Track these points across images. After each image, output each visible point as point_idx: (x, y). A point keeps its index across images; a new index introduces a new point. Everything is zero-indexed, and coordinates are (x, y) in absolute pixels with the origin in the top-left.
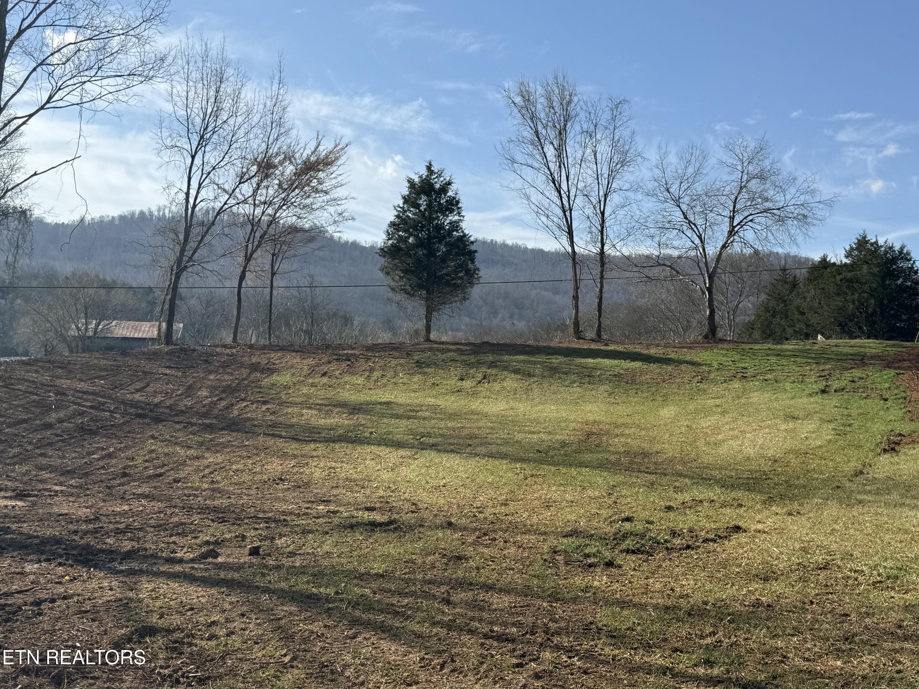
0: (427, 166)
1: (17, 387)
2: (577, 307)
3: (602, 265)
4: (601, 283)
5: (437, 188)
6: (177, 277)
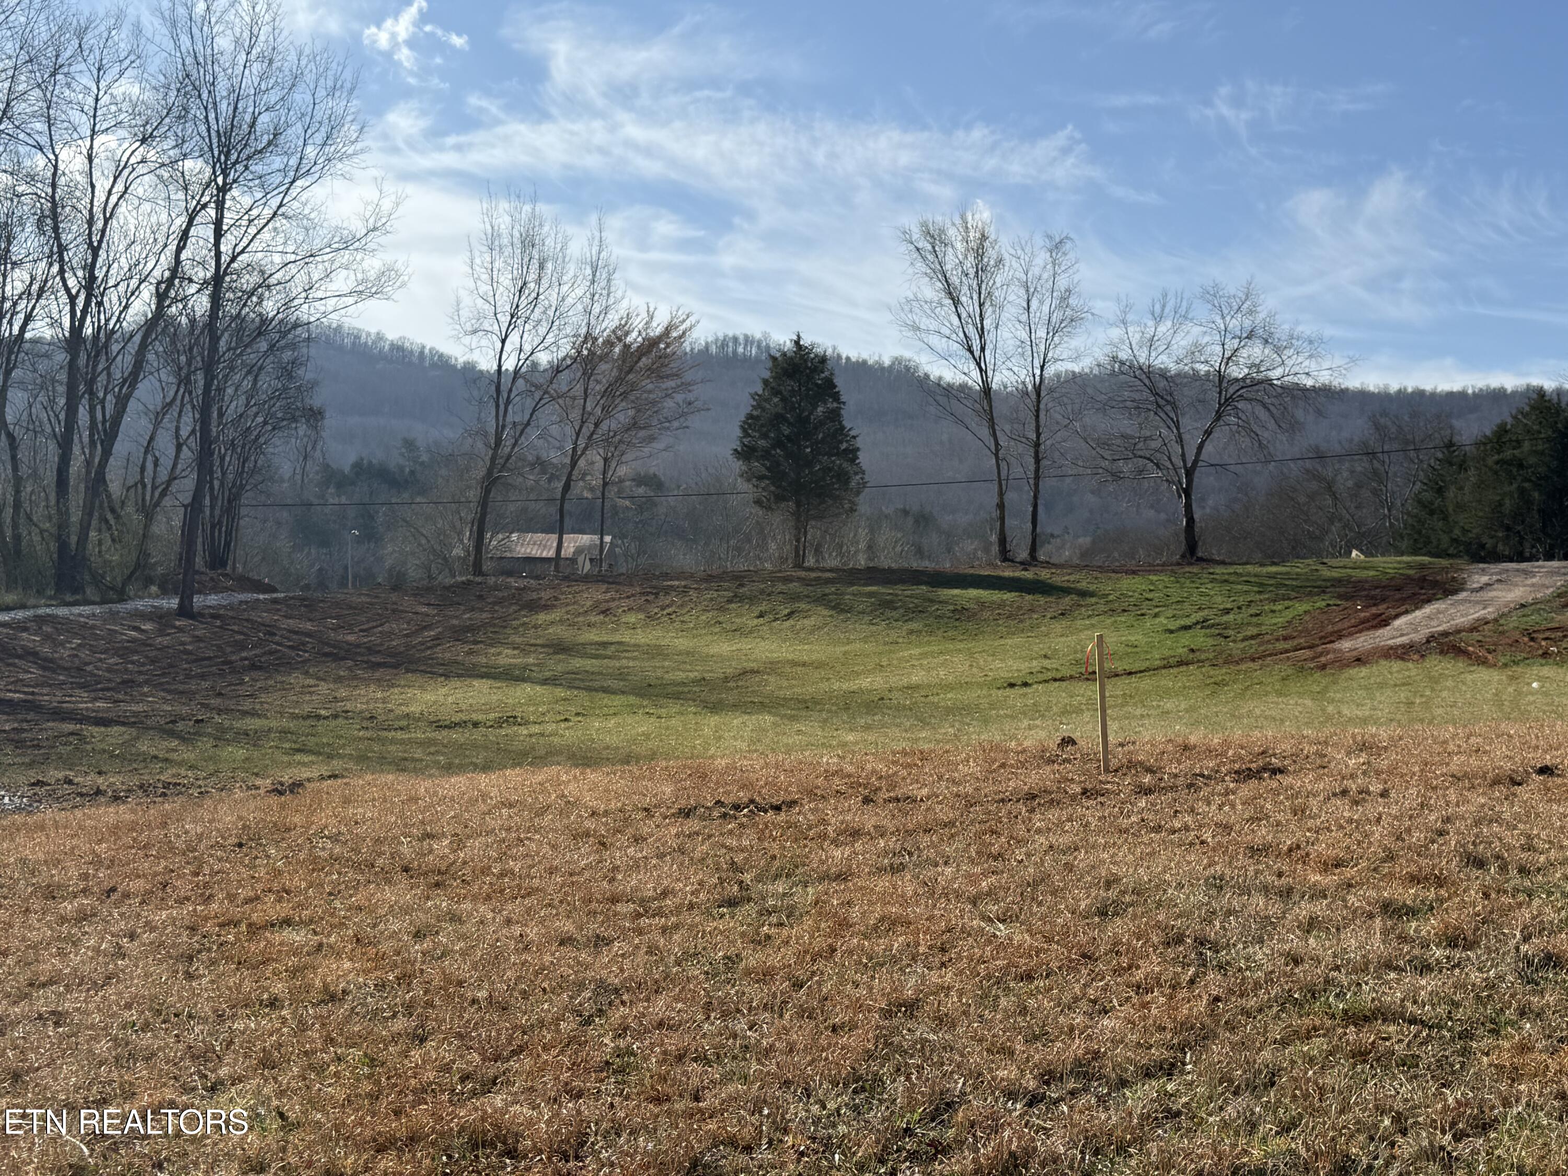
2: (1002, 519)
3: (1037, 460)
4: (1037, 485)
5: (807, 367)
6: (488, 491)
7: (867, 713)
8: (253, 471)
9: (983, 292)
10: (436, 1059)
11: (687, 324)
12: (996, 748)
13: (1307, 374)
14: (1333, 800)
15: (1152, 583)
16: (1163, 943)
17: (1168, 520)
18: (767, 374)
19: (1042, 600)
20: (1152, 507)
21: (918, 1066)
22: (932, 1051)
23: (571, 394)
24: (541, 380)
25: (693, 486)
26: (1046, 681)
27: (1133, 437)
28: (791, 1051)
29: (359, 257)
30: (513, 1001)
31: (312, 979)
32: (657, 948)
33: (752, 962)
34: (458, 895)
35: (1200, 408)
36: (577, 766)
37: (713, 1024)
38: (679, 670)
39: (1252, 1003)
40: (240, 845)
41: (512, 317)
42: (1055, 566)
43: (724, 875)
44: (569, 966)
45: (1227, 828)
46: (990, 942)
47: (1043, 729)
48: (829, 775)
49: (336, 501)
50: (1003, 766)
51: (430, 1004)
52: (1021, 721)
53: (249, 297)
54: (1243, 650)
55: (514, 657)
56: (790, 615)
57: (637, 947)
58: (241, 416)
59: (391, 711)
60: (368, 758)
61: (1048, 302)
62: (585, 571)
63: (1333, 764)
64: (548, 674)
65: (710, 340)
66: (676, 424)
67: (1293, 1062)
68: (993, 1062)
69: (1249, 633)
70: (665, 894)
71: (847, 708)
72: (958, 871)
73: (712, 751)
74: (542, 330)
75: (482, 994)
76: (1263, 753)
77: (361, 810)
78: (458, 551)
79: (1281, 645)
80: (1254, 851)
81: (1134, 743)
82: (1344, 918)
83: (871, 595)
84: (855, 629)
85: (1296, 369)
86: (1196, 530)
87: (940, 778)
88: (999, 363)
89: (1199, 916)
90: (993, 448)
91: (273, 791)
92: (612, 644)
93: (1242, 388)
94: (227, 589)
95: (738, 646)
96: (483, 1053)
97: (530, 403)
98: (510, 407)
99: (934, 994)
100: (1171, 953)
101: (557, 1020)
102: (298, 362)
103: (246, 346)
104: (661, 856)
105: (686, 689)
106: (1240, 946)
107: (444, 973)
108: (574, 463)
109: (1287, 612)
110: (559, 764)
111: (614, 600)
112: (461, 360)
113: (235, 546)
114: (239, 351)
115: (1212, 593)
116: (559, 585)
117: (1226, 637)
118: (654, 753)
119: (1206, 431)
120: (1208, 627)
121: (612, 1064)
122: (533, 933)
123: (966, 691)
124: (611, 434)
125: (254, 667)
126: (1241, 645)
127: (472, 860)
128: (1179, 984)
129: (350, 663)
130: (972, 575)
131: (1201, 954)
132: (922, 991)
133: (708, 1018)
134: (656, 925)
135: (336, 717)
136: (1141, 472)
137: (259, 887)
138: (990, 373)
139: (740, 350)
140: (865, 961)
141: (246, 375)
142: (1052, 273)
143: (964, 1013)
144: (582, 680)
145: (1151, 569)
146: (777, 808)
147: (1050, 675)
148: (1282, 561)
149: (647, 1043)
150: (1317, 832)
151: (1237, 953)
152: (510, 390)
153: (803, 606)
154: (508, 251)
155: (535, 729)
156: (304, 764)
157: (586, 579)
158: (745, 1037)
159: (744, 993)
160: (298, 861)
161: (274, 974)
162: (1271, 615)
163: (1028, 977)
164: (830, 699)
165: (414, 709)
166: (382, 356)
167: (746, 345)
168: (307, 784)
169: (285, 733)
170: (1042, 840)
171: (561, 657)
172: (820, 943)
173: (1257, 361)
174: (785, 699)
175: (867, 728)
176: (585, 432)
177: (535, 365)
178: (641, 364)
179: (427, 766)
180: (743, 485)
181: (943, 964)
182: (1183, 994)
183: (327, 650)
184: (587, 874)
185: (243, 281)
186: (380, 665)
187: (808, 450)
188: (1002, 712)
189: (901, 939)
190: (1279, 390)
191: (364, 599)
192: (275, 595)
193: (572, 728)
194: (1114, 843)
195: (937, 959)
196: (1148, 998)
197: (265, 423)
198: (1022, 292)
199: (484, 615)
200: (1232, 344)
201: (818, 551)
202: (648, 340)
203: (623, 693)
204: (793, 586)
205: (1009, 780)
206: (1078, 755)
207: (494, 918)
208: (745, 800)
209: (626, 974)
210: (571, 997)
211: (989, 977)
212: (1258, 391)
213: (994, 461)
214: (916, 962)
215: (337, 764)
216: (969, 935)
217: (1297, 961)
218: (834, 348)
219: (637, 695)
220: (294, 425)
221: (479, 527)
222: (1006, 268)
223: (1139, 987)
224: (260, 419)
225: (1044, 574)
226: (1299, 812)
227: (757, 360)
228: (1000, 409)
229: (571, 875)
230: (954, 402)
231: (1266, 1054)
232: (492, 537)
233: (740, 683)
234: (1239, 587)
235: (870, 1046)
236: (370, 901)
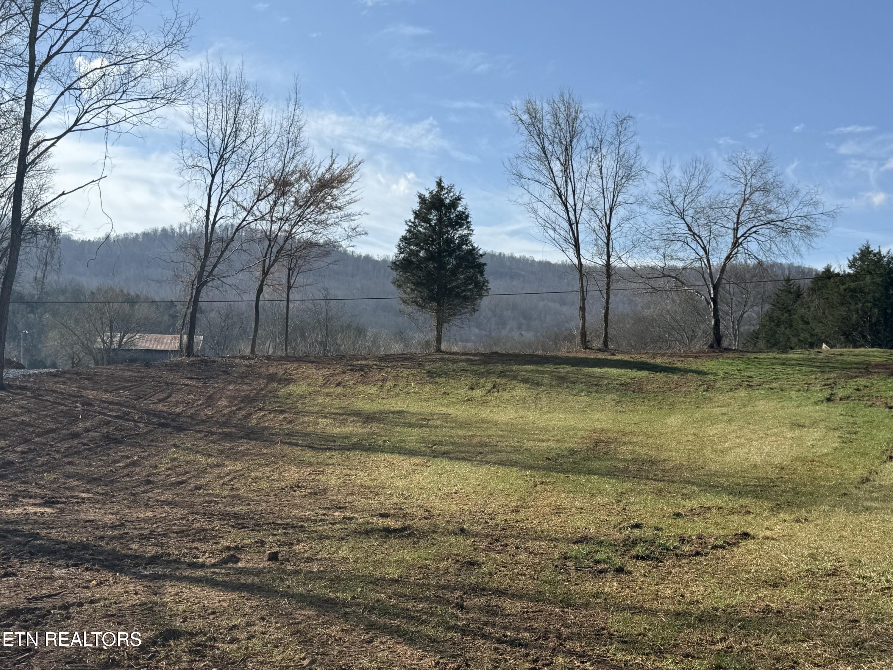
0: (437, 182)
1: (45, 398)
2: (584, 318)
3: (609, 276)
4: (608, 295)
6: (198, 292)
86: (722, 328)
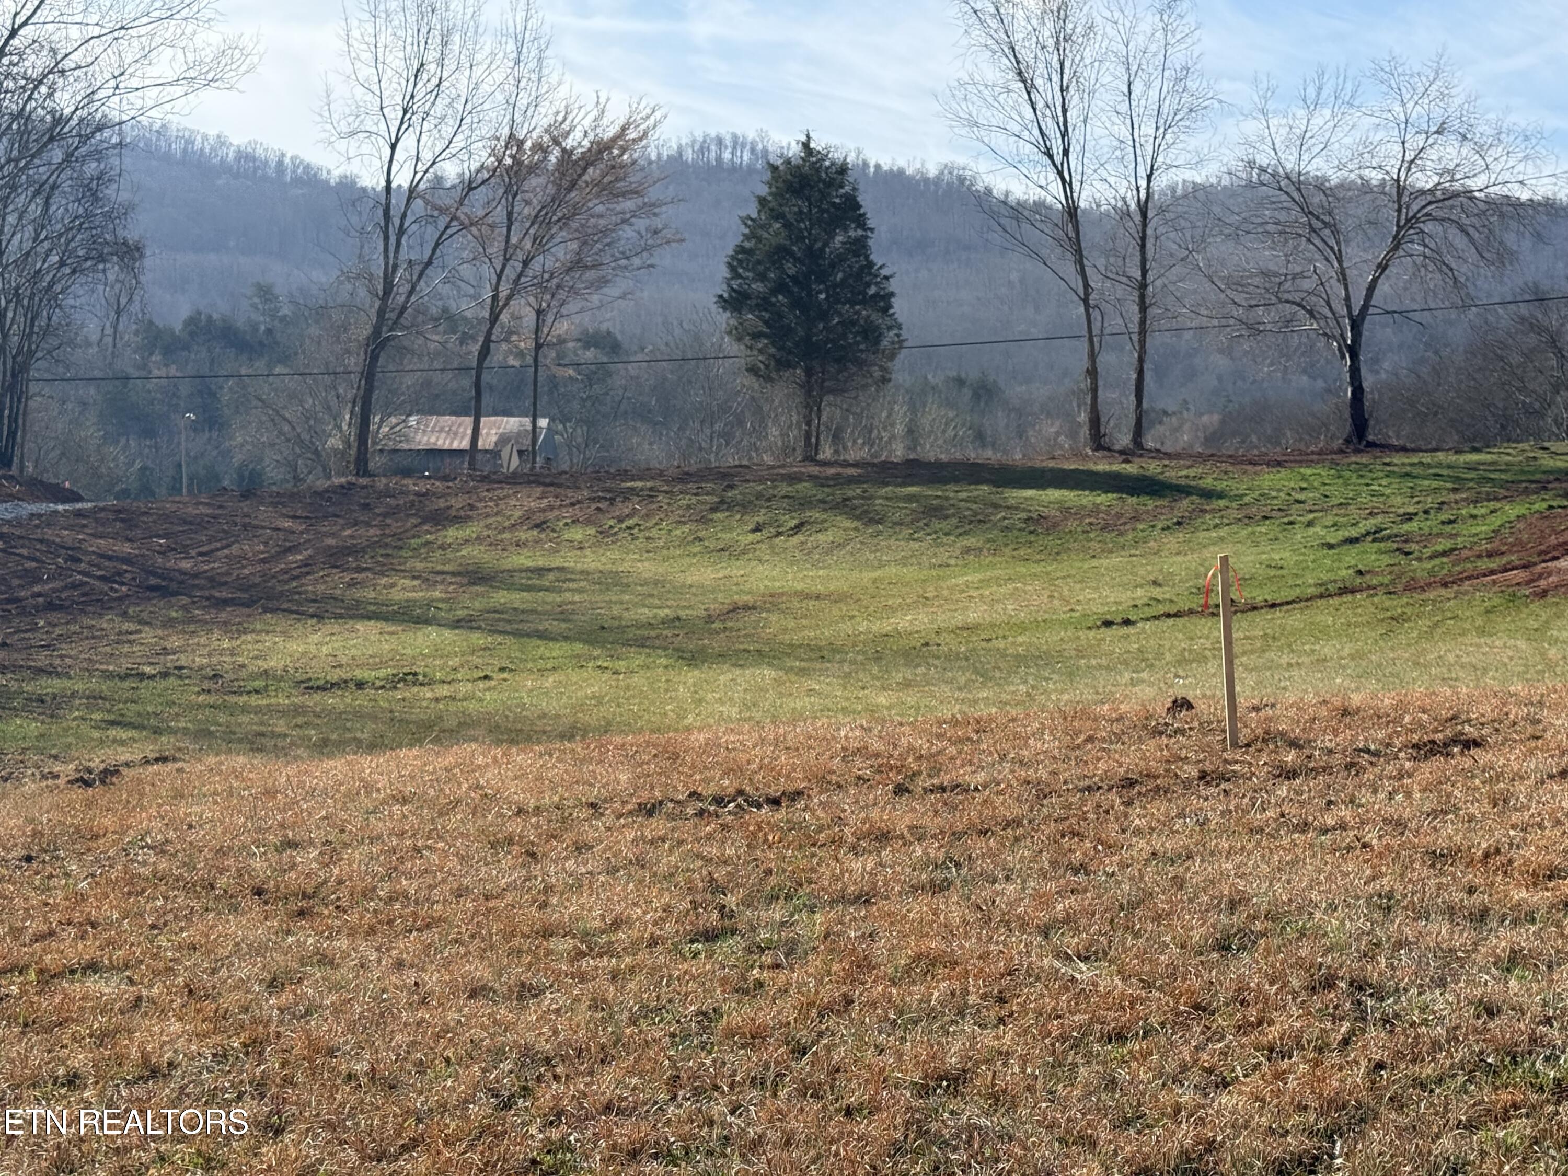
2: (1094, 390)
3: (1143, 308)
4: (1142, 342)
5: (820, 180)
6: (374, 358)
7: (905, 665)
8: (47, 331)
9: (1067, 71)
10: (297, 1159)
11: (651, 121)
12: (1084, 714)
13: (1521, 182)
14: (1548, 785)
15: (1304, 479)
16: (1306, 988)
17: (1328, 391)
18: (764, 190)
19: (1151, 503)
20: (1305, 371)
21: (963, 1163)
22: (983, 1142)
23: (490, 220)
24: (448, 202)
25: (663, 347)
26: (1156, 618)
27: (1276, 274)
28: (788, 1143)
29: (189, 30)
30: (404, 1077)
31: (126, 1046)
32: (604, 1001)
33: (736, 1020)
34: (329, 928)
35: (1371, 232)
36: (498, 743)
37: (681, 1106)
38: (645, 606)
39: (1428, 1070)
40: (29, 859)
41: (405, 112)
42: (1168, 456)
43: (699, 898)
44: (483, 1028)
45: (1400, 825)
46: (1067, 989)
47: (1151, 684)
48: (847, 755)
49: (163, 372)
50: (1090, 739)
51: (288, 1081)
52: (1120, 673)
53: (36, 87)
54: (1431, 573)
55: (413, 589)
56: (798, 528)
57: (577, 1000)
58: (28, 254)
59: (243, 666)
60: (211, 733)
61: (1157, 83)
62: (511, 470)
63: (1549, 735)
64: (461, 613)
65: (683, 142)
66: (636, 261)
67: (1483, 1153)
68: (1067, 1156)
69: (1439, 548)
70: (617, 924)
71: (878, 657)
72: (1024, 889)
73: (690, 719)
74: (447, 130)
75: (361, 1067)
76: (1452, 719)
77: (196, 809)
78: (335, 442)
79: (1485, 564)
80: (1436, 858)
81: (1273, 705)
82: (1558, 952)
83: (910, 498)
84: (889, 547)
85: (1506, 176)
86: (1367, 404)
87: (1003, 757)
88: (1088, 172)
89: (1358, 951)
90: (1081, 292)
91: (77, 780)
92: (550, 570)
93: (1430, 203)
94: (12, 497)
95: (727, 572)
96: (360, 1151)
97: (431, 234)
98: (404, 241)
99: (987, 1061)
100: (1317, 1002)
101: (465, 1103)
102: (106, 178)
103: (33, 156)
104: (612, 871)
105: (653, 633)
106: (1414, 991)
107: (308, 1037)
108: (494, 318)
109: (1492, 518)
110: (475, 739)
111: (552, 508)
112: (336, 174)
113: (23, 438)
114: (22, 164)
115: (1388, 491)
116: (474, 488)
117: (1407, 554)
118: (609, 724)
119: (1379, 265)
120: (1382, 540)
121: (540, 1163)
122: (432, 979)
123: (1044, 632)
124: (546, 276)
125: (51, 607)
126: (1428, 565)
127: (351, 879)
128: (1327, 1045)
129: (185, 600)
130: (1052, 470)
131: (1359, 1003)
132: (970, 1059)
133: (674, 1098)
134: (604, 968)
135: (165, 675)
136: (1288, 323)
137: (54, 917)
138: (1076, 186)
139: (727, 156)
140: (893, 1016)
141: (34, 196)
142: (1162, 43)
143: (1029, 1088)
144: (509, 622)
145: (1303, 458)
146: (775, 802)
147: (1161, 609)
148: (1487, 446)
149: (589, 1133)
150: (1524, 830)
151: (1409, 1001)
152: (404, 216)
153: (816, 515)
154: (397, 19)
155: (444, 691)
156: (122, 743)
157: (513, 479)
158: (724, 1125)
159: (724, 1063)
160: (109, 881)
161: (74, 1039)
162: (1470, 521)
163: (1120, 1037)
164: (854, 645)
165: (274, 663)
166: (224, 168)
167: (734, 148)
168: (124, 771)
169: (95, 698)
170: (1142, 844)
171: (480, 589)
172: (830, 992)
173: (1451, 166)
174: (791, 645)
175: (906, 685)
176: (510, 273)
177: (439, 179)
178: (586, 177)
179: (292, 744)
180: (731, 346)
181: (1001, 1021)
182: (1334, 1058)
183: (153, 581)
184: (509, 898)
185: (27, 63)
186: (226, 602)
187: (823, 296)
188: (1093, 662)
189: (943, 985)
190: (1482, 206)
191: (203, 510)
192: (79, 506)
193: (494, 688)
194: (1243, 848)
195: (992, 1013)
196: (1285, 1064)
197: (62, 263)
198: (1122, 69)
199: (372, 532)
200: (1415, 142)
201: (837, 437)
202: (598, 143)
203: (566, 638)
204: (803, 487)
205: (1099, 759)
206: (1196, 724)
207: (379, 961)
208: (731, 791)
209: (561, 1037)
210: (484, 1070)
211: (1063, 1038)
212: (1452, 207)
213: (1082, 309)
214: (963, 1018)
215: (166, 743)
216: (1038, 979)
217: (1491, 1012)
218: (859, 153)
219: (586, 642)
220: (101, 266)
221: (362, 409)
222: (1099, 38)
223: (1271, 1050)
224: (54, 259)
225: (1153, 468)
226: (1501, 801)
227: (751, 170)
228: (1089, 236)
229: (487, 898)
230: (1026, 226)
231: (1446, 1143)
232: (382, 421)
233: (729, 624)
234: (1426, 483)
235: (899, 1136)
236: (207, 936)
